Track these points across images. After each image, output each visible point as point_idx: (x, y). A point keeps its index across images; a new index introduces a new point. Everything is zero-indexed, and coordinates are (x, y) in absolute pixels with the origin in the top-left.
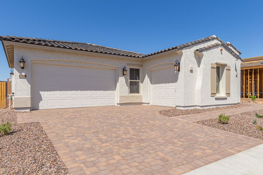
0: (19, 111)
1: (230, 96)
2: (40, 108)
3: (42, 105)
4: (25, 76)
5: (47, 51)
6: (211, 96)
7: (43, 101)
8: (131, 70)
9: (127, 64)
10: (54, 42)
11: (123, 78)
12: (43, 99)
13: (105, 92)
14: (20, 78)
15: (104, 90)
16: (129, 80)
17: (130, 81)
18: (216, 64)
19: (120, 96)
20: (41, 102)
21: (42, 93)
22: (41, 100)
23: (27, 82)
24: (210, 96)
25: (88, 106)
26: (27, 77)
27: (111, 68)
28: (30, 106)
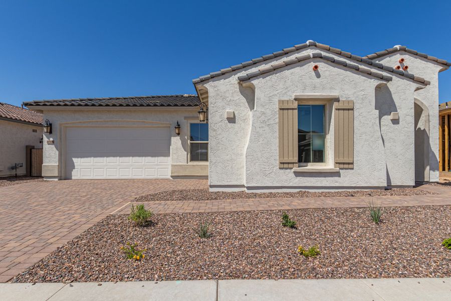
0: (48, 180)
1: (353, 169)
2: (73, 178)
3: (76, 175)
4: (53, 141)
5: (75, 111)
6: (280, 168)
7: (75, 170)
8: (193, 126)
9: (185, 117)
10: (81, 100)
11: (178, 138)
12: (76, 167)
13: (154, 158)
14: (49, 144)
15: (152, 156)
16: (189, 142)
17: (191, 144)
18: (296, 99)
19: (172, 165)
20: (74, 170)
21: (75, 160)
22: (74, 169)
23: (55, 149)
24: (278, 167)
25: (130, 177)
26: (55, 143)
27: (157, 126)
28: (57, 175)
